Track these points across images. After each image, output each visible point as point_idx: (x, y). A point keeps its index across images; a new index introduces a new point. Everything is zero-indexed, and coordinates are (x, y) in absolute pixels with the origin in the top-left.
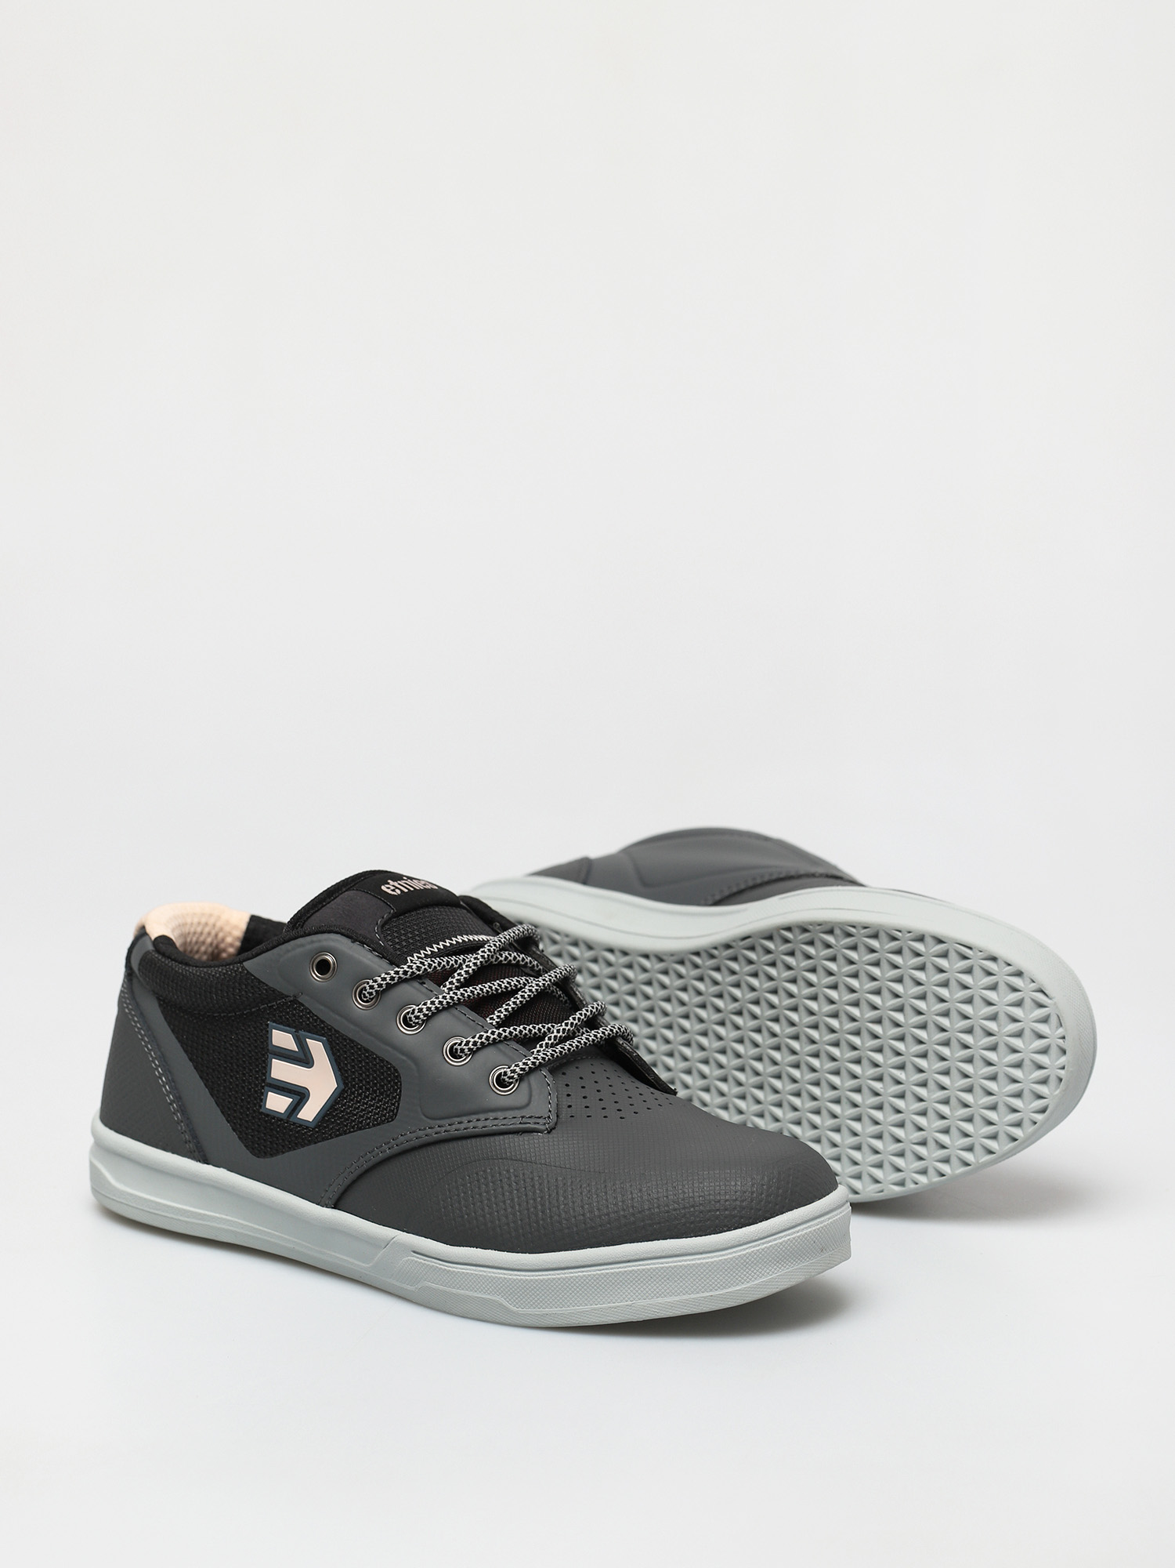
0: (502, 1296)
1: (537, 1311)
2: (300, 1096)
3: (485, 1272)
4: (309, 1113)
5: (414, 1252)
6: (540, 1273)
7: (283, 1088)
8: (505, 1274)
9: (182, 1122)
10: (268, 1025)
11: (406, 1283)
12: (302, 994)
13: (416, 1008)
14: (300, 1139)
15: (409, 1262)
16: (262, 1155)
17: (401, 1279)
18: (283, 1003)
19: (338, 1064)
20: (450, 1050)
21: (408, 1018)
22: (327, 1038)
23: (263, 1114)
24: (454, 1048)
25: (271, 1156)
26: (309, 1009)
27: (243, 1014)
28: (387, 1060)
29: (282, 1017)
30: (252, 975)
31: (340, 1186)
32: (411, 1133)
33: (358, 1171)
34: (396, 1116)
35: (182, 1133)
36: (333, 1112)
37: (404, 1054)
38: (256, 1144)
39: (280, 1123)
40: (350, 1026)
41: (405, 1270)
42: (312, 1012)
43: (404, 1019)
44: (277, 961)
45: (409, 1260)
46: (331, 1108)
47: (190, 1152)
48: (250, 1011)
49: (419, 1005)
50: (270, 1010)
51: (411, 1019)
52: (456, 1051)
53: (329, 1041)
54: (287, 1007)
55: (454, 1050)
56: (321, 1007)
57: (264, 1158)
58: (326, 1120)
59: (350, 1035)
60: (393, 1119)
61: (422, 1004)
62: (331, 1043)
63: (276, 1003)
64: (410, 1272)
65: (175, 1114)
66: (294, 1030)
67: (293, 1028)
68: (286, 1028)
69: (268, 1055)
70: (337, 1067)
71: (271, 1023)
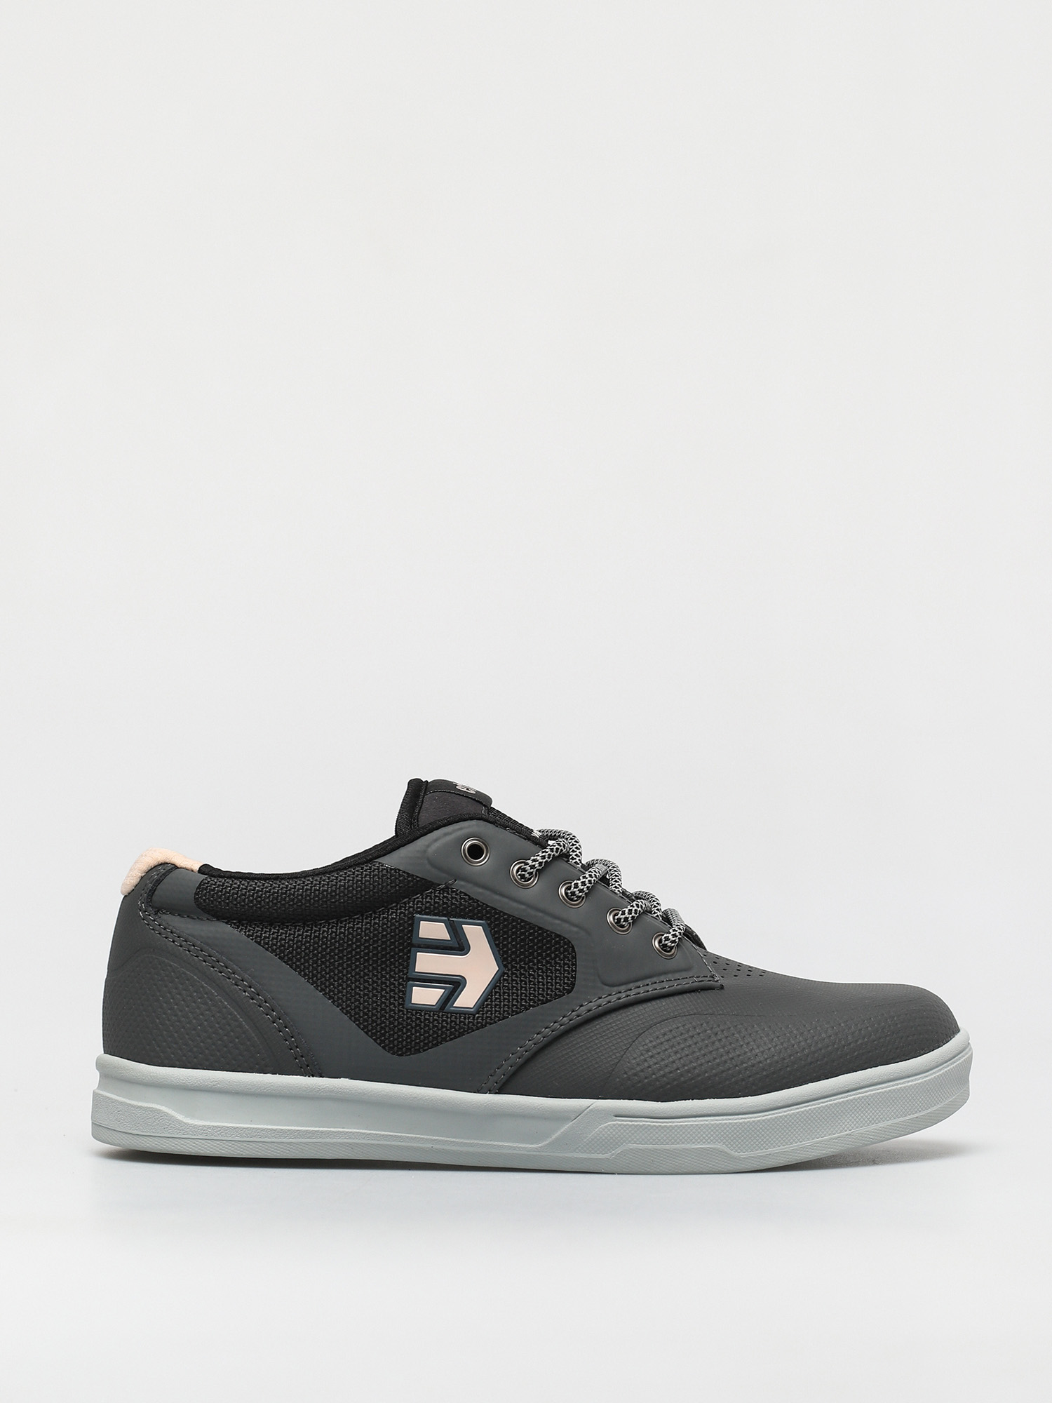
0: (724, 1143)
1: (760, 1153)
2: (455, 985)
3: (707, 1121)
4: (468, 999)
5: (616, 1116)
6: (767, 1113)
7: (430, 980)
8: (730, 1119)
9: (292, 1037)
10: (413, 918)
11: (598, 1152)
12: (456, 880)
13: (579, 882)
14: (457, 1027)
15: (609, 1128)
16: (406, 1052)
17: (590, 1149)
18: (431, 892)
19: (497, 945)
20: (614, 919)
21: (571, 893)
22: (485, 920)
23: (407, 1010)
24: (616, 917)
25: (418, 1051)
26: (466, 894)
27: (375, 913)
28: (558, 933)
29: (429, 908)
30: (394, 869)
31: (511, 1067)
32: (591, 1002)
33: (535, 1048)
34: (573, 988)
35: (291, 1049)
36: (495, 995)
37: (576, 926)
38: (396, 1042)
39: (430, 1016)
40: (515, 905)
41: (601, 1138)
42: (469, 896)
43: (566, 894)
44: (425, 851)
45: (609, 1125)
46: (492, 992)
47: (301, 1068)
48: (386, 907)
49: (579, 879)
50: (414, 902)
51: (575, 892)
52: (619, 920)
53: (488, 924)
54: (436, 896)
55: (617, 919)
56: (480, 890)
57: (409, 1055)
58: (488, 1005)
59: (516, 914)
60: (569, 992)
61: (581, 878)
62: (489, 925)
63: (422, 894)
64: (609, 1138)
65: (280, 1031)
66: (446, 918)
67: (445, 917)
68: (437, 917)
69: (412, 949)
70: (496, 949)
71: (418, 916)
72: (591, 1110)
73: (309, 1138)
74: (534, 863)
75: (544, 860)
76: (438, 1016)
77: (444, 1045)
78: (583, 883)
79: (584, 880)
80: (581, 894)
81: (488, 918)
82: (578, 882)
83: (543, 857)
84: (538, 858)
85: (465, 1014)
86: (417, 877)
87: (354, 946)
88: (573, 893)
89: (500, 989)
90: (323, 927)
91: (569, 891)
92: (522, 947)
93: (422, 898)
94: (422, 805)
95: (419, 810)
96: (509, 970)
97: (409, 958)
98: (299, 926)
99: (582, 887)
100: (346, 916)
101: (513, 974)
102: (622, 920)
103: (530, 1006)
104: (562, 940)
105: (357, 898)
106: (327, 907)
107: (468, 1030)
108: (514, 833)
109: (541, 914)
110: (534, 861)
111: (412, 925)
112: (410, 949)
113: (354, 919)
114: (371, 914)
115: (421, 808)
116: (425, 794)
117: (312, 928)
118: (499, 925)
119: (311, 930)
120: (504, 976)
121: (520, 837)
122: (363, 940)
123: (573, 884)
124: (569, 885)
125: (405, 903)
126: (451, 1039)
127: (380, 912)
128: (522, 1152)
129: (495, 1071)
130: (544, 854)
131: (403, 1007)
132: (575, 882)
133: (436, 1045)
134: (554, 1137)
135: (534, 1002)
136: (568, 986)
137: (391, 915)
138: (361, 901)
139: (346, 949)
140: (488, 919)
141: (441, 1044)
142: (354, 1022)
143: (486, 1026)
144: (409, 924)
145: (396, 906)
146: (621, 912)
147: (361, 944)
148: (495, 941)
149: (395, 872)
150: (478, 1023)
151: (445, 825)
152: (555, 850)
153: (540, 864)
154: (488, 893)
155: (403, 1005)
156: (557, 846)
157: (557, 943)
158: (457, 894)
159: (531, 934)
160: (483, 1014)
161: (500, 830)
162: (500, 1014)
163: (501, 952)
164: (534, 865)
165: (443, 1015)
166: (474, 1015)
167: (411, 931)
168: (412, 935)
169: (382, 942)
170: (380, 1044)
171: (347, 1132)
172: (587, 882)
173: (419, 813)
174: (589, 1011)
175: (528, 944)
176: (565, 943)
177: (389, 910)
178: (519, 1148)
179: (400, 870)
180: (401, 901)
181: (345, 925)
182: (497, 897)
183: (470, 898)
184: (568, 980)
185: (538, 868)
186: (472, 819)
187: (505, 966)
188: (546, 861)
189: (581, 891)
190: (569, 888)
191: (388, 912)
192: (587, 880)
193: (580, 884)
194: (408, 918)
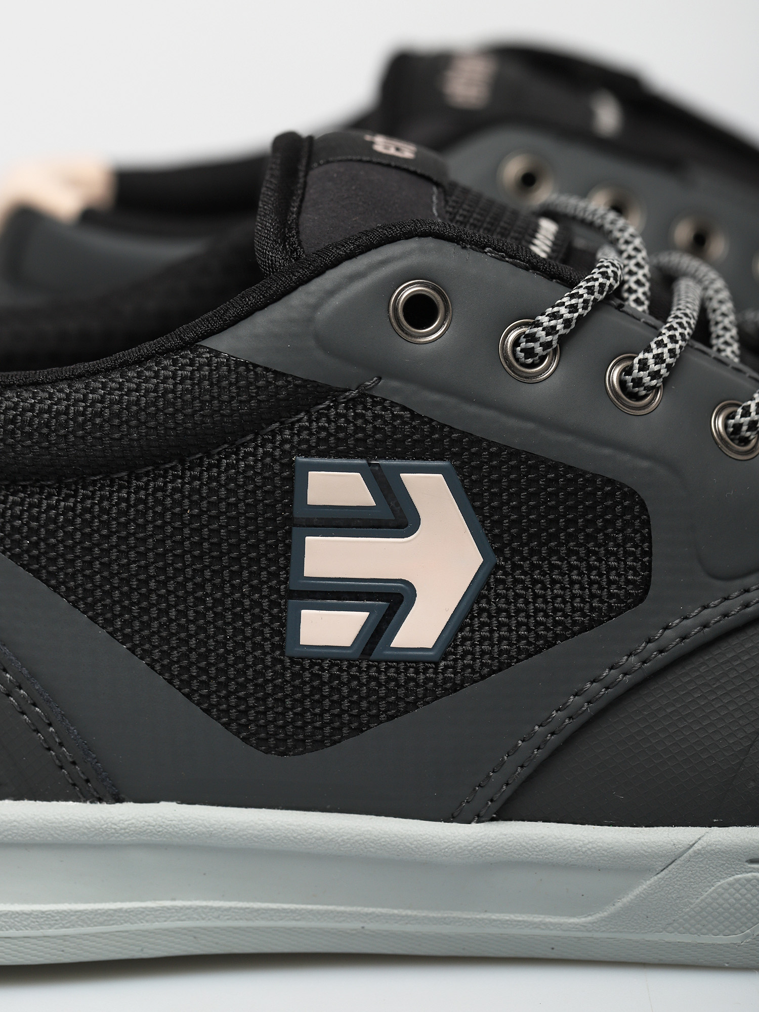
2: (392, 599)
7: (338, 594)
9: (50, 725)
10: (291, 465)
11: (716, 931)
12: (380, 379)
13: (649, 356)
14: (401, 692)
15: (737, 885)
16: (295, 747)
17: (699, 926)
18: (329, 408)
19: (478, 510)
20: (726, 426)
21: (633, 380)
22: (450, 459)
23: (291, 658)
24: (731, 422)
25: (320, 744)
26: (404, 408)
27: (210, 456)
28: (609, 476)
29: (326, 440)
30: (245, 364)
31: (522, 767)
32: (686, 618)
33: (570, 726)
34: (646, 592)
35: (49, 749)
36: (479, 616)
37: (644, 456)
38: (271, 728)
39: (341, 670)
40: (513, 422)
41: (721, 905)
42: (411, 412)
43: (622, 383)
44: (310, 320)
45: (737, 881)
46: (472, 610)
47: (74, 785)
48: (232, 444)
49: (648, 350)
50: (291, 429)
51: (641, 379)
52: (738, 427)
53: (456, 467)
54: (339, 416)
55: (734, 426)
56: (436, 397)
57: (302, 753)
58: (464, 639)
59: (516, 443)
60: (640, 599)
61: (653, 345)
62: (459, 469)
63: (308, 412)
64: (738, 905)
65: (23, 713)
66: (364, 462)
67: (362, 458)
68: (344, 461)
69: (294, 529)
70: (476, 519)
71: (302, 459)
72: (698, 853)
73: (101, 924)
74: (553, 323)
75: (576, 315)
76: (360, 670)
77: (375, 731)
78: (659, 359)
79: (660, 351)
80: (654, 382)
81: (454, 454)
82: (647, 355)
83: (573, 308)
84: (563, 310)
85: (417, 662)
86: (295, 378)
87: (169, 529)
88: (638, 382)
89: (489, 602)
90: (101, 489)
91: (628, 378)
92: (531, 510)
93: (310, 421)
94: (303, 195)
95: (300, 207)
96: (506, 560)
97: (288, 547)
98: (49, 486)
99: (656, 368)
100: (146, 465)
101: (515, 567)
102: (745, 428)
103: (556, 637)
104: (619, 489)
105: (166, 429)
106: (103, 450)
107: (425, 696)
108: (502, 259)
109: (569, 439)
110: (554, 316)
111: (290, 479)
112: (290, 529)
113: (166, 471)
114: (201, 459)
115: (302, 201)
116: (308, 168)
117: (76, 491)
118: (479, 468)
119: (75, 496)
120: (495, 574)
121: (515, 265)
122: (186, 517)
123: (636, 360)
124: (629, 363)
125: (273, 433)
126: (391, 718)
127: (219, 453)
128: (554, 933)
129: (489, 777)
130: (574, 301)
131: (283, 654)
132: (641, 356)
133: (359, 730)
134: (619, 905)
135: (566, 628)
136: (636, 587)
137: (244, 458)
138: (177, 435)
139: (151, 536)
140: (454, 456)
141: (369, 728)
142: (179, 689)
143: (462, 687)
144: (284, 479)
145: (254, 440)
146: (740, 410)
147: (184, 525)
148: (472, 501)
149: (248, 370)
150: (445, 680)
151: (350, 256)
152: (597, 289)
153: (567, 323)
154: (451, 401)
155: (281, 647)
156: (601, 280)
157: (606, 496)
158: (385, 409)
159: (549, 482)
160: (455, 660)
161: (470, 256)
162: (492, 658)
163: (488, 523)
164: (554, 327)
165: (369, 667)
166: (437, 664)
167: (291, 492)
168: (291, 501)
169: (228, 518)
170: (237, 734)
171: (181, 908)
172: (666, 356)
173: (299, 213)
174: (683, 638)
175: (545, 503)
176: (625, 496)
177: (238, 449)
178: (545, 924)
179: (255, 366)
180: (263, 429)
181: (147, 484)
182: (473, 409)
183: (414, 416)
184: (636, 574)
185: (562, 332)
186: (408, 236)
187: (498, 552)
188: (580, 316)
189: (655, 375)
190: (628, 371)
191: (237, 454)
192: (666, 350)
193: (651, 362)
194: (282, 465)
